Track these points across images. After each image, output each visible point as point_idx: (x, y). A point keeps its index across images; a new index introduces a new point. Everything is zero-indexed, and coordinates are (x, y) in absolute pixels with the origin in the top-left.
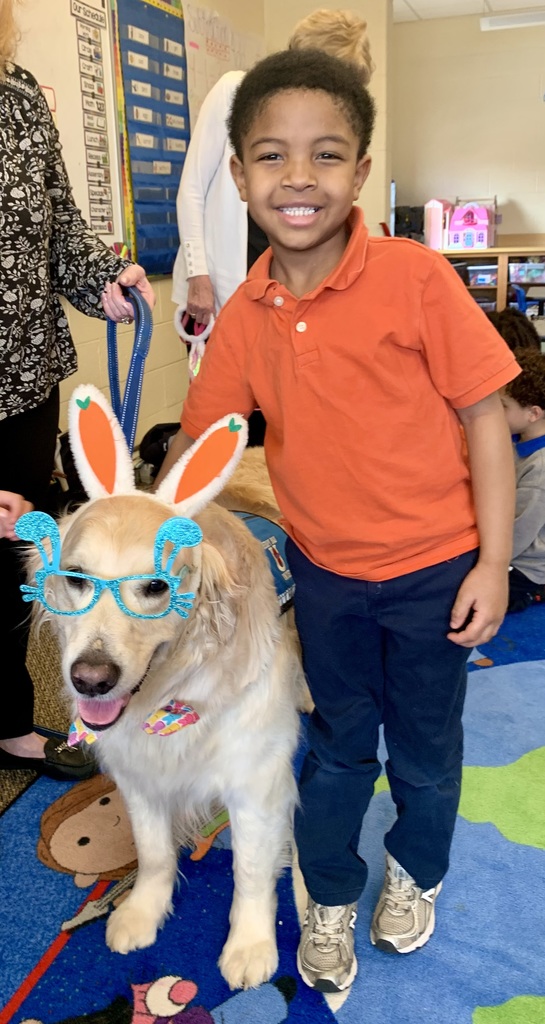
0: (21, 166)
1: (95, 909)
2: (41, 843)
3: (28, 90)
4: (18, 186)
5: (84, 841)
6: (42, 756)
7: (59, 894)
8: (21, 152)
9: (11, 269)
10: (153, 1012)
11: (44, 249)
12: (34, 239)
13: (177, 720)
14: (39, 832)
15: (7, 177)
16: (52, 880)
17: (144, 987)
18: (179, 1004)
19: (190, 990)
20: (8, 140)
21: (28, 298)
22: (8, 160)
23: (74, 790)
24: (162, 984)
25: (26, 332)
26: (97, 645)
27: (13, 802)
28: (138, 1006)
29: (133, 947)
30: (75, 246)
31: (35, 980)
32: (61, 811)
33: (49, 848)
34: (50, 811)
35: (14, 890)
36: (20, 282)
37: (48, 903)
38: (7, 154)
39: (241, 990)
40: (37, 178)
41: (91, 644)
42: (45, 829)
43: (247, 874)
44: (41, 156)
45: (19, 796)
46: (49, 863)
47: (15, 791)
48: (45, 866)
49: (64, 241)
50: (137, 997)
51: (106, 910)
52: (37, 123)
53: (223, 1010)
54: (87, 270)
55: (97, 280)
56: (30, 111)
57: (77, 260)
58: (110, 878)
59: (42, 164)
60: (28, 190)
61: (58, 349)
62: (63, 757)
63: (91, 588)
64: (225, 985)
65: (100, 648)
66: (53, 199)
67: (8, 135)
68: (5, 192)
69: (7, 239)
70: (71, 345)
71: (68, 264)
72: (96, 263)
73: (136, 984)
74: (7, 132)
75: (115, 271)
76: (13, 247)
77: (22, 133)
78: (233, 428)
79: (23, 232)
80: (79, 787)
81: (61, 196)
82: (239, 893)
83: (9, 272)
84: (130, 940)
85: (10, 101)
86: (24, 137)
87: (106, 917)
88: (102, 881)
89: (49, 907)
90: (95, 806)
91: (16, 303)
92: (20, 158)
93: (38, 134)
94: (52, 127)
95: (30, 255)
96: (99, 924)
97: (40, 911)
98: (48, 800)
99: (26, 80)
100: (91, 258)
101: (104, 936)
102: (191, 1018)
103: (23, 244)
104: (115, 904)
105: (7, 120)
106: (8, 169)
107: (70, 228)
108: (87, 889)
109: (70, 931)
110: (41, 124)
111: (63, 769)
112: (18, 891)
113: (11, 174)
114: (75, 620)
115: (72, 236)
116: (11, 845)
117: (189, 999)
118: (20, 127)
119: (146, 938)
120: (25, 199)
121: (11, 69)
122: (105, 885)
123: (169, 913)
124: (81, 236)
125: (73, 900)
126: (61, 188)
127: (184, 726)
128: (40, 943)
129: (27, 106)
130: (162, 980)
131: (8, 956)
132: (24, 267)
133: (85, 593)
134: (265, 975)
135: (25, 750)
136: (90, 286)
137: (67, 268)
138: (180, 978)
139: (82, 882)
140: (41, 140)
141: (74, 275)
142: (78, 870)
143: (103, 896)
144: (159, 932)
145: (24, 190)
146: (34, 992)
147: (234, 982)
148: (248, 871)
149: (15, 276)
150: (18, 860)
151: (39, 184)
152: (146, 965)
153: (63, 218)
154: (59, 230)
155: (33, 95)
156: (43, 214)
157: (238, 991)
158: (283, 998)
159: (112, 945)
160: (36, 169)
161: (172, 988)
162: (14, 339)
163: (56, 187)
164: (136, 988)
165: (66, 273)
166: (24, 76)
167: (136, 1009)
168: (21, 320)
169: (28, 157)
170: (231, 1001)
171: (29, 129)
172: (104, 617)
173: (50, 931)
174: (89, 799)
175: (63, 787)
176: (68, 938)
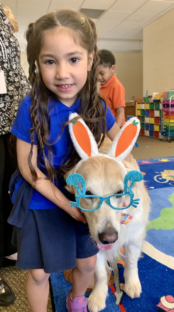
1: (119, 294)
13: (128, 218)
17: (160, 303)
19: (171, 297)
50: (162, 307)
73: (157, 305)
78: (134, 124)
96: (125, 296)
109: (121, 303)
127: (130, 219)
130: (161, 300)
138: (164, 296)
161: (166, 300)
176: (122, 305)
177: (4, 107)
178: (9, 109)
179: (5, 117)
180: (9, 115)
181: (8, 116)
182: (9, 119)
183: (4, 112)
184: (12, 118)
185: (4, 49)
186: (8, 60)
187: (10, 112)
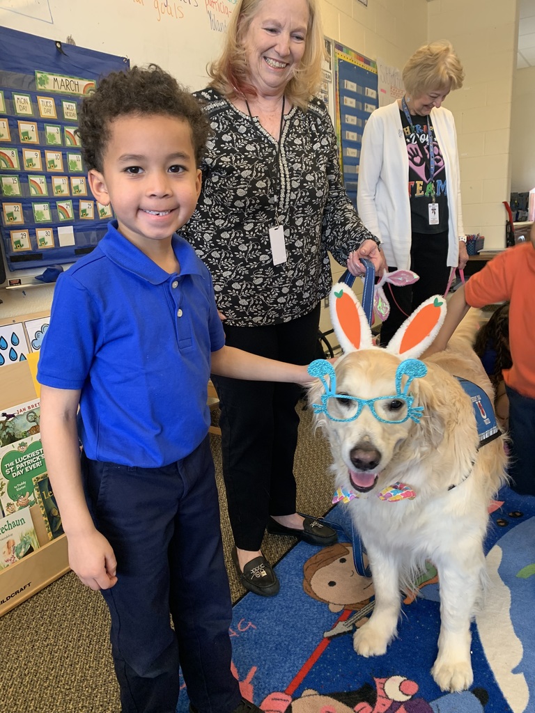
0: (314, 160)
1: (344, 627)
2: (305, 582)
3: (320, 112)
4: (310, 173)
5: (332, 584)
6: (302, 528)
7: (320, 615)
8: (314, 151)
9: (300, 226)
10: (390, 697)
11: (320, 214)
12: (315, 207)
14: (304, 576)
15: (304, 167)
16: (314, 605)
17: (382, 680)
18: (407, 695)
19: (413, 687)
20: (306, 144)
21: (309, 246)
22: (305, 156)
23: (323, 551)
24: (394, 680)
25: (308, 267)
26: (366, 439)
27: (285, 555)
28: (380, 692)
29: (372, 654)
30: (338, 217)
31: (310, 665)
32: (316, 563)
33: (310, 585)
34: (308, 563)
35: (292, 608)
36: (305, 234)
37: (313, 619)
38: (305, 153)
39: (449, 692)
40: (323, 168)
41: (362, 438)
42: (307, 573)
43: (450, 615)
44: (325, 154)
45: (289, 551)
46: (311, 595)
47: (285, 549)
48: (309, 596)
49: (332, 213)
50: (378, 686)
51: (351, 628)
52: (325, 133)
53: (438, 703)
54: (343, 235)
55: (348, 245)
56: (320, 125)
57: (338, 228)
58: (351, 608)
59: (326, 159)
60: (316, 176)
61: (323, 277)
62: (315, 531)
63: (355, 406)
64: (437, 688)
65: (368, 440)
66: (330, 181)
67: (306, 140)
68: (302, 176)
69: (300, 207)
70: (330, 276)
71: (332, 229)
72: (349, 232)
73: (376, 678)
74: (306, 139)
75: (359, 241)
76: (303, 212)
77: (315, 139)
79: (310, 203)
80: (325, 550)
81: (335, 180)
82: (444, 628)
83: (299, 228)
84: (370, 649)
85: (309, 119)
86: (316, 142)
87: (352, 632)
88: (347, 610)
89: (314, 622)
90: (337, 562)
91: (302, 248)
92: (313, 155)
93: (325, 140)
94: (333, 136)
95: (312, 218)
96: (348, 637)
97: (309, 623)
98: (307, 556)
99: (319, 106)
100: (347, 228)
101: (352, 644)
102: (417, 705)
103: (309, 210)
104: (357, 625)
105: (306, 131)
106: (305, 162)
107: (338, 203)
108: (338, 614)
109: (330, 638)
110: (327, 133)
111: (315, 538)
112: (294, 610)
113: (306, 165)
114: (346, 425)
115: (338, 210)
116: (287, 581)
117: (414, 693)
118: (314, 136)
119: (381, 650)
120: (314, 181)
121: (311, 98)
122: (349, 613)
123: (395, 636)
124: (343, 210)
125: (329, 619)
126: (335, 174)
128: (311, 643)
129: (319, 122)
130: (393, 678)
131: (292, 648)
132: (308, 225)
133: (352, 408)
134: (465, 685)
135: (291, 524)
136: (343, 248)
137: (331, 232)
138: (405, 678)
139: (334, 609)
140: (327, 143)
141: (335, 237)
142: (331, 601)
143: (348, 619)
144: (388, 646)
145: (314, 176)
146: (310, 673)
147: (444, 685)
148: (451, 613)
149: (302, 231)
150: (291, 591)
151: (323, 172)
152: (383, 666)
153: (334, 194)
154: (330, 202)
155: (323, 115)
156: (323, 192)
157: (446, 693)
158: (479, 702)
159: (358, 650)
160: (322, 162)
161: (401, 683)
162: (299, 271)
163: (332, 173)
164: (377, 680)
165: (330, 235)
166: (319, 103)
167: (378, 694)
168: (304, 259)
169: (318, 155)
170: (443, 698)
171: (319, 136)
172: (366, 421)
173: (317, 636)
174: (333, 558)
175: (315, 549)
176: (329, 642)
177: (261, 285)
178: (267, 289)
179: (259, 301)
180: (265, 298)
181: (263, 299)
182: (264, 304)
183: (258, 292)
184: (271, 304)
185: (286, 193)
186: (288, 210)
187: (269, 293)
